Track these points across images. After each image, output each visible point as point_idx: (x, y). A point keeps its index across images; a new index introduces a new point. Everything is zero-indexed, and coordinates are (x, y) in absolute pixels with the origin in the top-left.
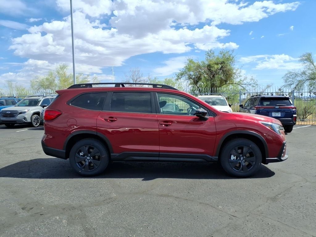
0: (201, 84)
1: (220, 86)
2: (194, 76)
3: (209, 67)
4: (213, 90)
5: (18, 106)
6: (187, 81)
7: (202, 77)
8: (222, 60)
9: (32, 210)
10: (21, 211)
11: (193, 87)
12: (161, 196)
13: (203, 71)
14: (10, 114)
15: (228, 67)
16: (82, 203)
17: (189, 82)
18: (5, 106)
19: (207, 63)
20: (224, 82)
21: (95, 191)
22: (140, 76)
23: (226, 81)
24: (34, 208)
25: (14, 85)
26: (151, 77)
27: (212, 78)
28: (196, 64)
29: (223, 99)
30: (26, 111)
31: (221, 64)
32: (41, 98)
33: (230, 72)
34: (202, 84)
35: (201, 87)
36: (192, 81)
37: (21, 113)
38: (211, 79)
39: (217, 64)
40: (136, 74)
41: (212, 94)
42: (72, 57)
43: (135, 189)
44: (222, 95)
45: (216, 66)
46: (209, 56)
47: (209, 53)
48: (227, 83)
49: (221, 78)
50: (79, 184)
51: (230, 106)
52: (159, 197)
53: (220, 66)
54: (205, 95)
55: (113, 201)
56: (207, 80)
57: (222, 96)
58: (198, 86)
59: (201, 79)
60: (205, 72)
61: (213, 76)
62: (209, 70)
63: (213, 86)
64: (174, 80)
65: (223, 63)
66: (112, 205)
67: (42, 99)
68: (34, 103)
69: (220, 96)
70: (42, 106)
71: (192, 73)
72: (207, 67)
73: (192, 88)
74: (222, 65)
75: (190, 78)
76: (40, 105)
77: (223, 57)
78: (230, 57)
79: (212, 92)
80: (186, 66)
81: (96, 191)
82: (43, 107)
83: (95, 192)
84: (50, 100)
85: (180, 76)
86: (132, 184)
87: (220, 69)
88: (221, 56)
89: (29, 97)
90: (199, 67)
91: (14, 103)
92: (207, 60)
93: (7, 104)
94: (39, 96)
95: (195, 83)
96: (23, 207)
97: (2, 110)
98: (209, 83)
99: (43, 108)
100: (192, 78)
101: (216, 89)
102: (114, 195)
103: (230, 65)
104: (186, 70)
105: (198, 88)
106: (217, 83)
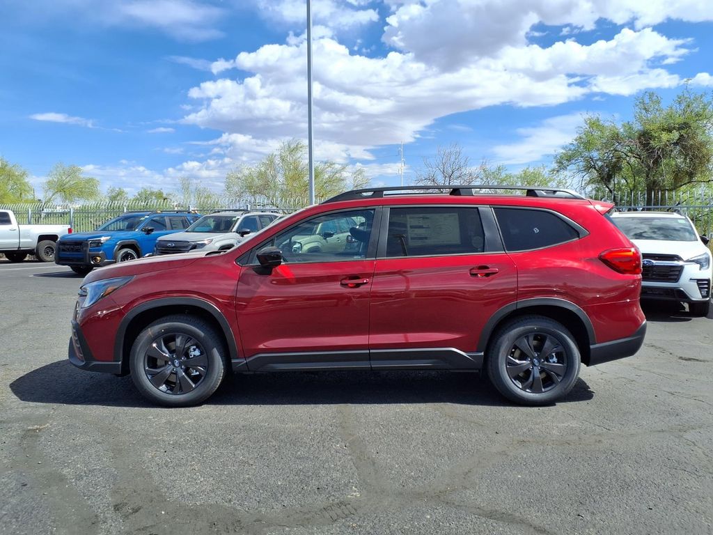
0: (619, 183)
1: (675, 187)
2: (600, 163)
3: (645, 137)
4: (655, 197)
5: (193, 231)
6: (581, 174)
7: (624, 164)
8: (680, 120)
9: (137, 514)
10: (110, 513)
11: (598, 190)
12: (491, 515)
13: (626, 149)
14: (173, 247)
15: (700, 138)
16: (263, 510)
17: (587, 178)
18: (167, 231)
19: (637, 127)
20: (685, 177)
21: (308, 471)
22: (462, 164)
23: (691, 175)
24: (142, 510)
25: (192, 188)
26: (488, 167)
27: (651, 165)
28: (607, 133)
29: (683, 222)
30: (206, 242)
31: (680, 129)
32: (238, 215)
33: (705, 151)
34: (623, 181)
35: (620, 189)
36: (595, 174)
37: (194, 247)
38: (649, 170)
39: (669, 130)
40: (453, 160)
41: (649, 210)
42: (307, 125)
43: (415, 480)
44: (681, 212)
45: (665, 136)
46: (645, 109)
47: (647, 100)
48: (694, 179)
49: (676, 165)
50: (274, 443)
51: (705, 242)
52: (483, 520)
53: (675, 135)
54: (629, 210)
55: (347, 516)
56: (636, 173)
57: (681, 214)
58: (611, 186)
59: (620, 169)
60: (631, 151)
61: (656, 162)
62: (645, 145)
63: (652, 186)
64: (546, 173)
65: (685, 126)
66: (343, 528)
67: (240, 217)
68: (223, 225)
69: (675, 215)
70: (239, 233)
71: (595, 154)
72: (639, 138)
73: (594, 192)
74: (683, 132)
75: (589, 167)
76: (235, 229)
77: (684, 112)
78: (704, 109)
79: (649, 202)
80: (580, 138)
81: (310, 474)
82: (242, 234)
83: (307, 474)
84: (258, 219)
85: (565, 163)
86: (409, 461)
87: (676, 144)
88: (678, 109)
89: (215, 212)
90: (616, 137)
91: (185, 225)
92: (640, 119)
93: (173, 226)
94: (236, 211)
95: (602, 179)
96: (119, 502)
97: (160, 238)
98: (642, 179)
99: (242, 236)
100: (595, 168)
101: (663, 195)
102: (355, 494)
103: (704, 132)
104: (579, 147)
105: (611, 191)
106: (667, 179)
